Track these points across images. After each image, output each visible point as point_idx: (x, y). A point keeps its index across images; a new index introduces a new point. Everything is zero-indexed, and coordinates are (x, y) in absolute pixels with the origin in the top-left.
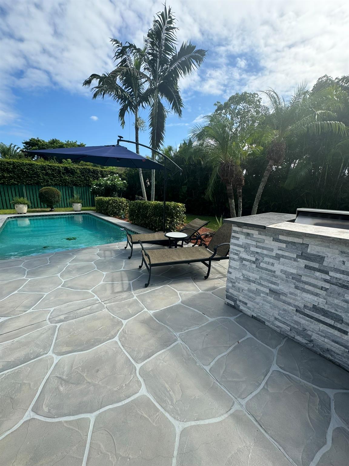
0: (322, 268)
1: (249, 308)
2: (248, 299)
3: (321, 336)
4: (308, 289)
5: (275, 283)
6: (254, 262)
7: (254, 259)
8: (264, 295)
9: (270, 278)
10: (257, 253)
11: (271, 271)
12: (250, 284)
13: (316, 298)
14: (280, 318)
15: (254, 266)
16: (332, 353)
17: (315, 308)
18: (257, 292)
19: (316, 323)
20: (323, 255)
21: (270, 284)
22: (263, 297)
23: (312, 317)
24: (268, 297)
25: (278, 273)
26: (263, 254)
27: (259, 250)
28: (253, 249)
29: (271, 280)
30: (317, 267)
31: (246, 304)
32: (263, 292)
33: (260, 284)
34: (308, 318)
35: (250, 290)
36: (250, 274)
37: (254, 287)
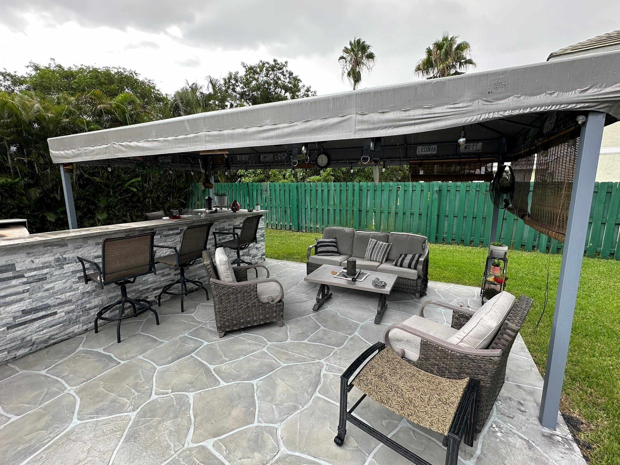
0: (16, 274)
3: (40, 331)
4: (10, 300)
13: (21, 304)
16: (53, 337)
17: (25, 312)
19: (31, 324)
20: (13, 262)
23: (25, 323)
34: (22, 327)
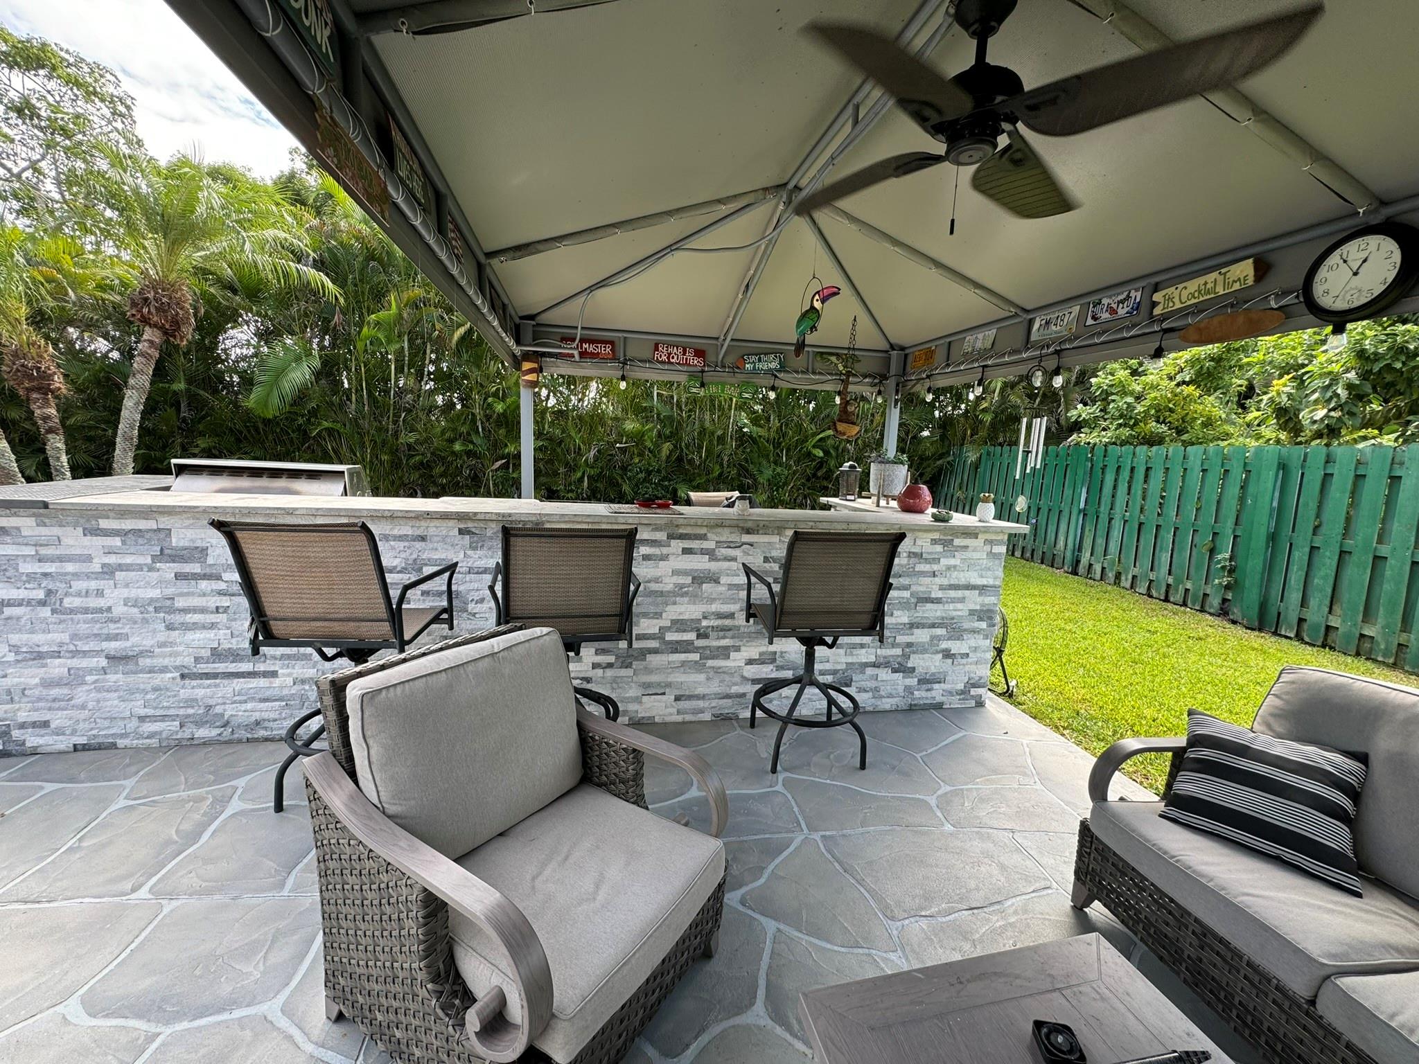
0: (208, 571)
1: (59, 732)
2: (50, 709)
3: (240, 702)
4: (192, 621)
5: (117, 634)
6: (43, 603)
8: (96, 677)
9: (101, 629)
11: (100, 610)
12: (44, 666)
13: (211, 634)
14: (150, 712)
15: (46, 612)
16: (266, 724)
17: (217, 654)
18: (75, 678)
19: (226, 682)
20: (204, 545)
21: (104, 643)
22: (96, 681)
23: (215, 676)
24: (108, 676)
25: (119, 610)
26: (66, 574)
28: (27, 568)
29: (105, 631)
30: (199, 571)
31: (46, 724)
32: (91, 671)
33: (75, 654)
34: (208, 682)
35: (47, 684)
36: (39, 638)
37: (57, 668)
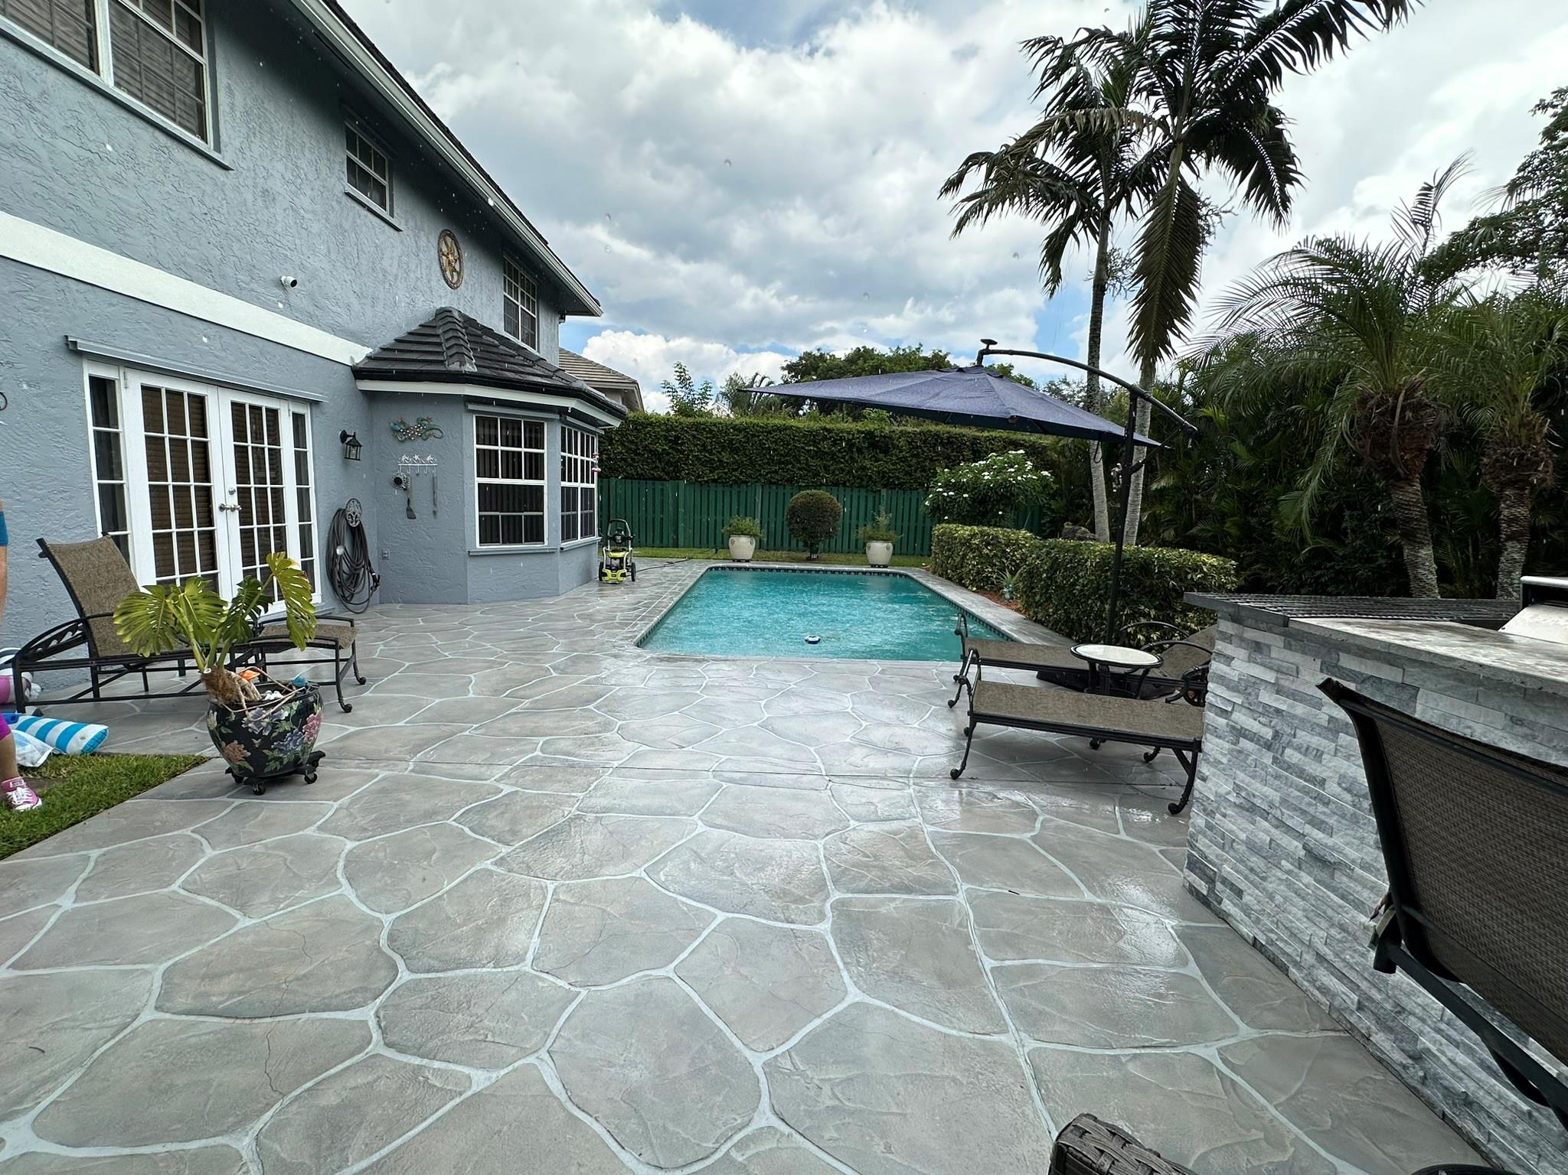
1: (1246, 910)
2: (1246, 878)
5: (1323, 822)
6: (1268, 746)
7: (1268, 733)
8: (1291, 867)
9: (1309, 804)
10: (1278, 711)
11: (1312, 779)
12: (1253, 823)
14: (1330, 956)
15: (1267, 758)
18: (1271, 854)
21: (1307, 826)
22: (1289, 872)
24: (1302, 874)
25: (1332, 788)
26: (1294, 717)
27: (1283, 704)
28: (1267, 697)
29: (1311, 810)
31: (1239, 893)
32: (1288, 856)
33: (1280, 824)
35: (1252, 847)
36: (1257, 787)
37: (1264, 831)
